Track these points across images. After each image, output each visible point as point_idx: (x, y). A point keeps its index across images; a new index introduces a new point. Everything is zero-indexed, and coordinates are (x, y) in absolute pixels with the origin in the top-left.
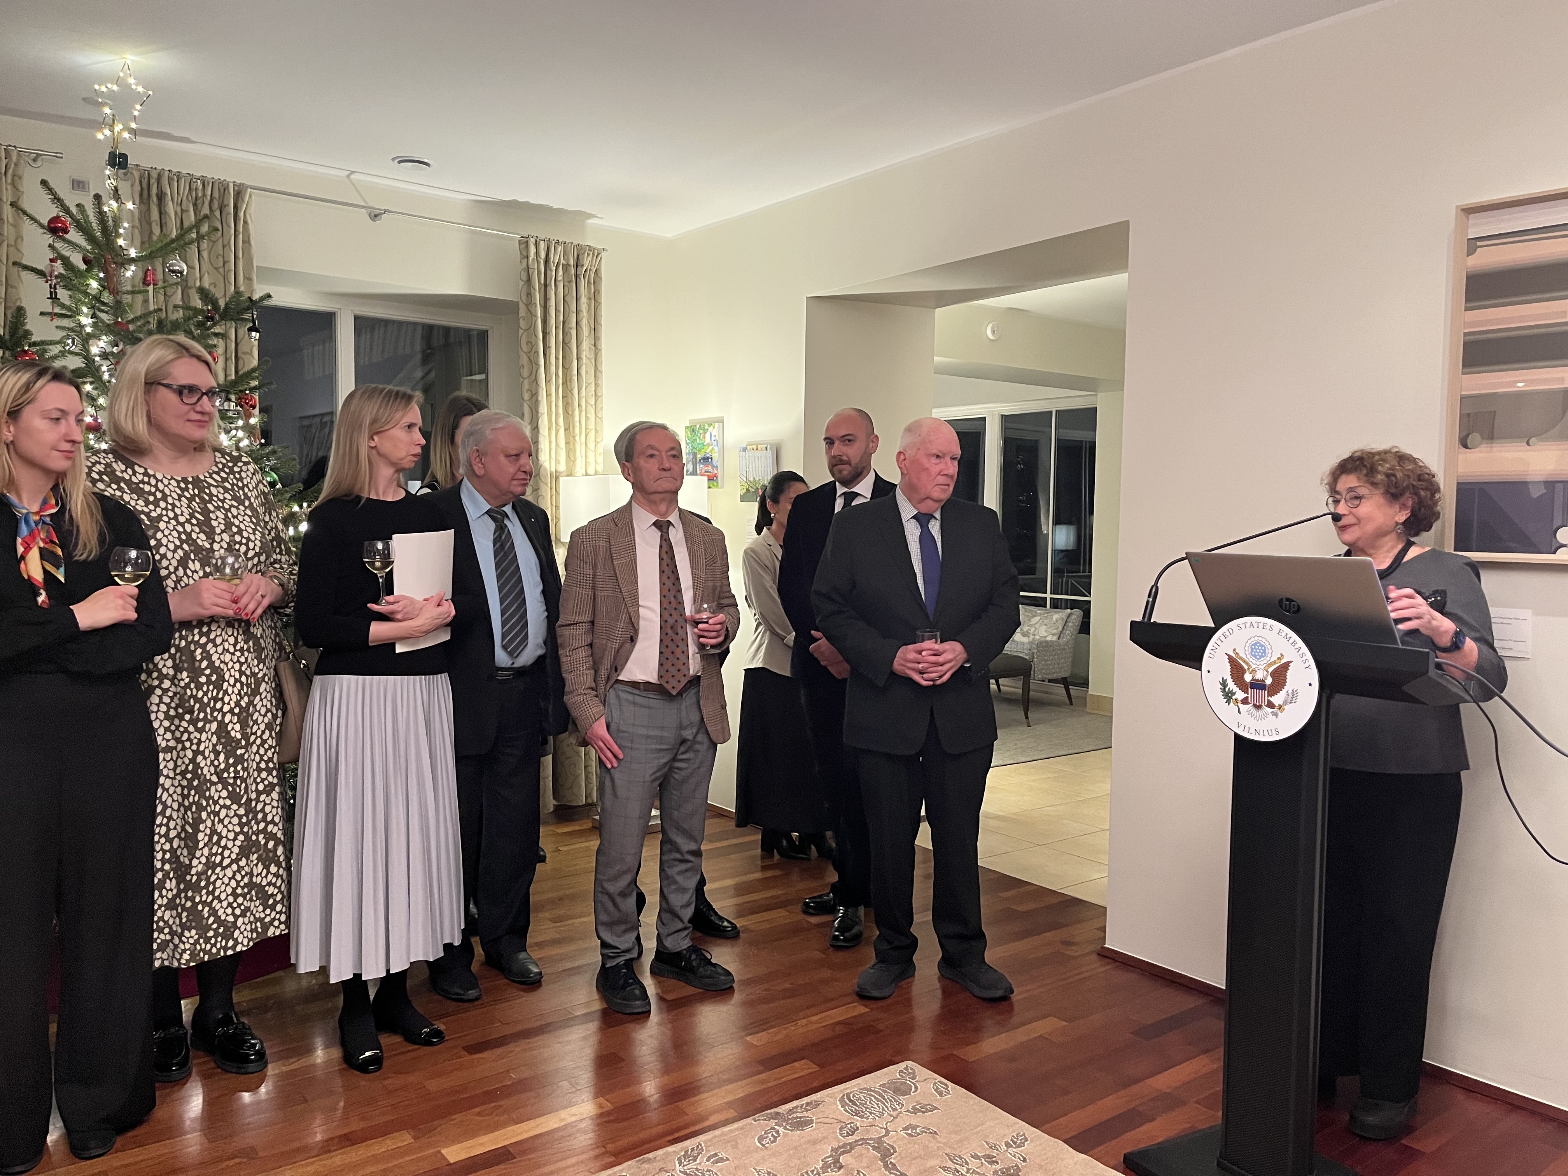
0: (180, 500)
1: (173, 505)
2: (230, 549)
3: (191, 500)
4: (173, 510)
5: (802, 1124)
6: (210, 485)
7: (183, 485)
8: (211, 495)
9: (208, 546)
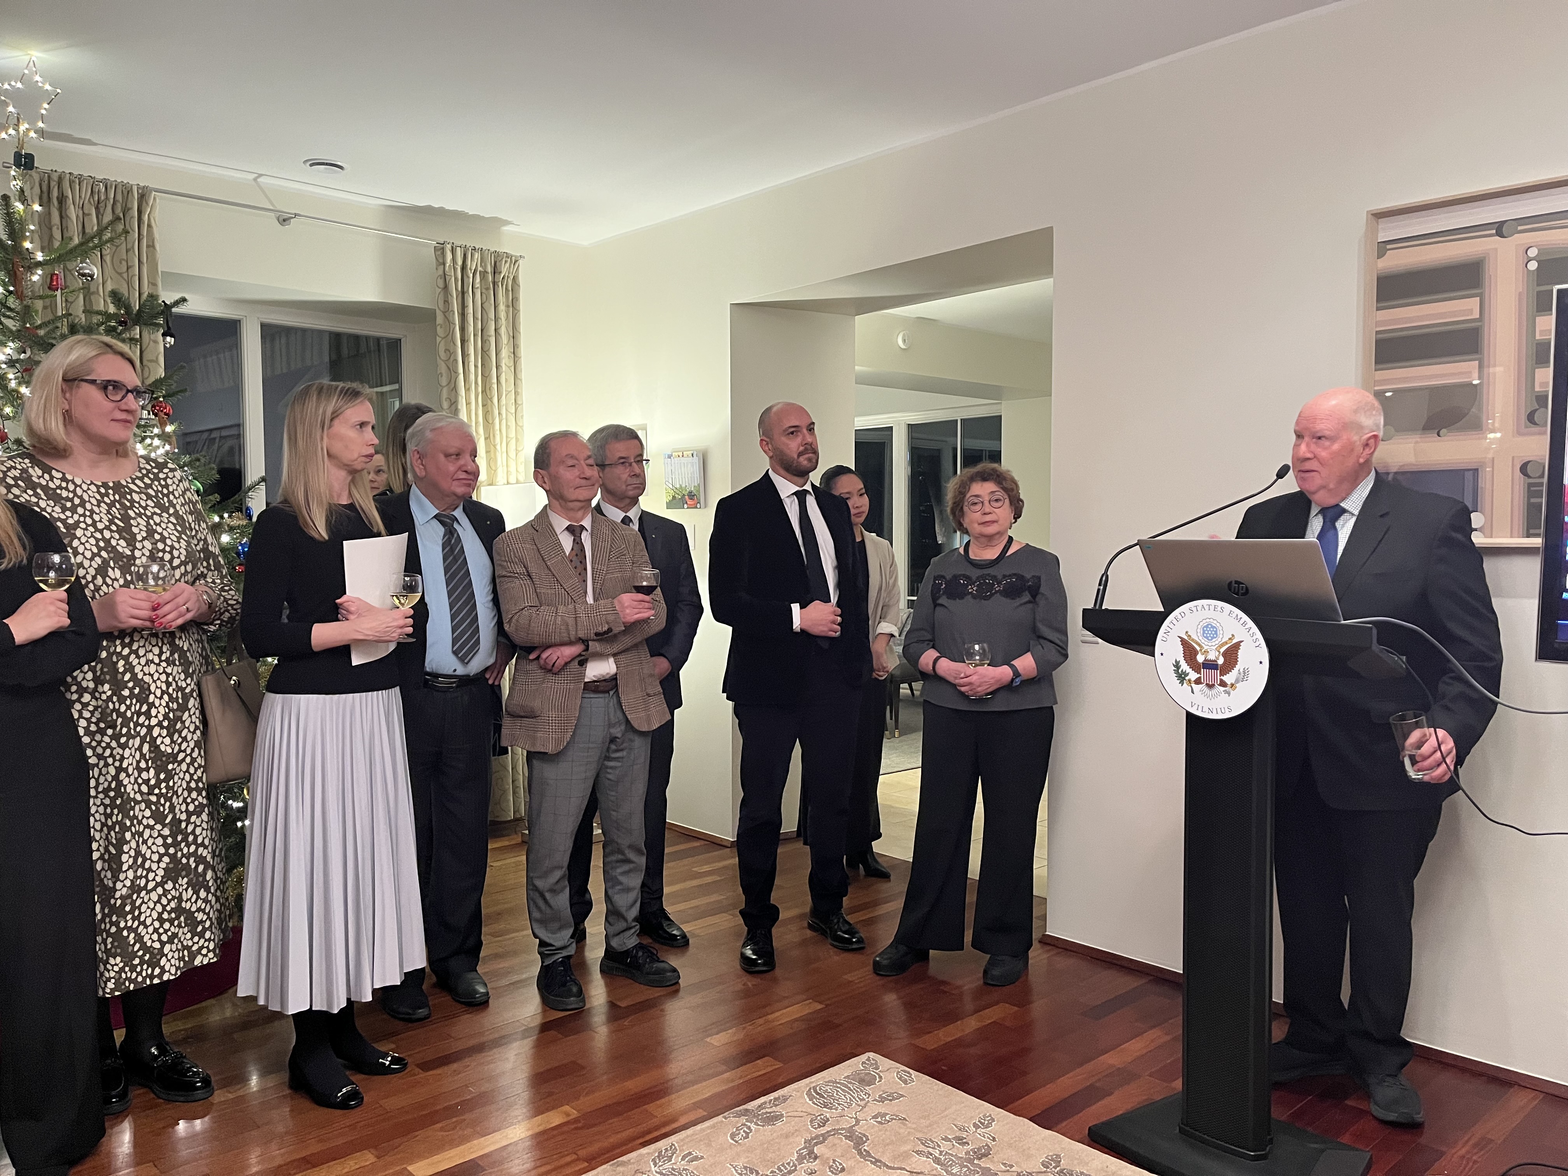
0: (99, 506)
1: (92, 512)
2: (152, 558)
3: (111, 505)
4: (91, 517)
5: (772, 1119)
6: (132, 491)
7: (103, 490)
8: (132, 501)
9: (129, 553)
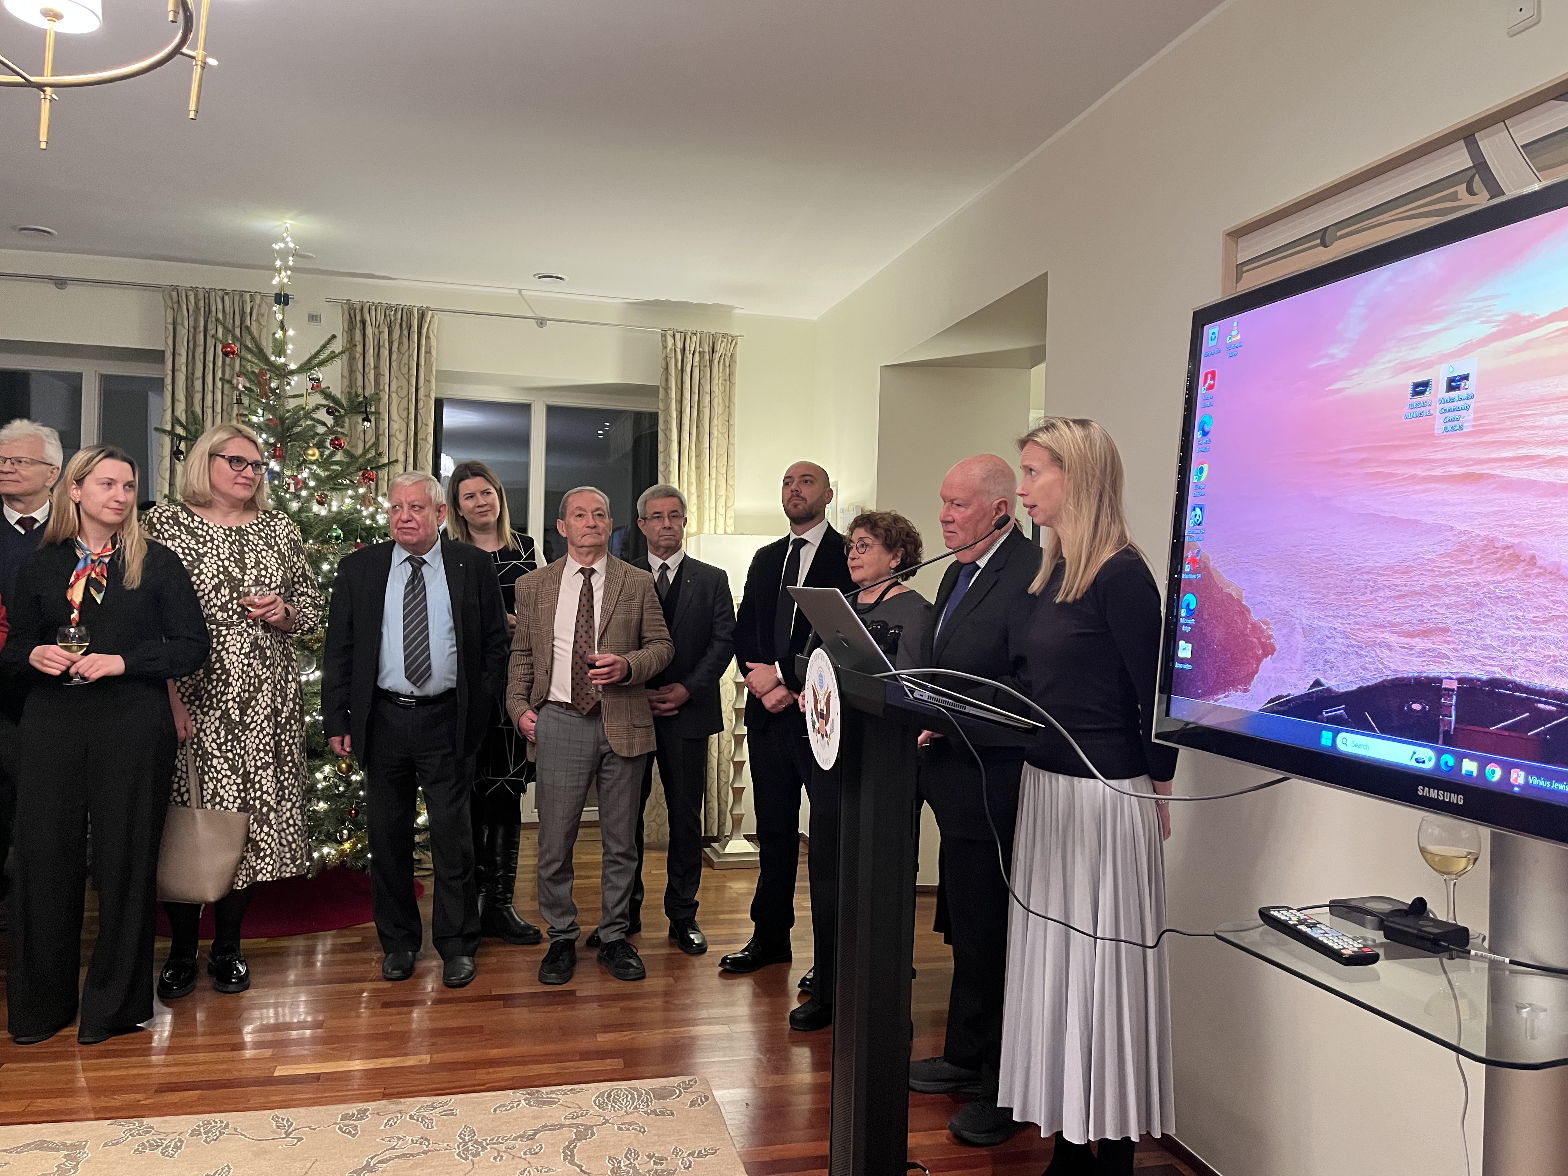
0: (223, 543)
2: (257, 582)
3: (232, 544)
6: (248, 533)
7: (228, 532)
